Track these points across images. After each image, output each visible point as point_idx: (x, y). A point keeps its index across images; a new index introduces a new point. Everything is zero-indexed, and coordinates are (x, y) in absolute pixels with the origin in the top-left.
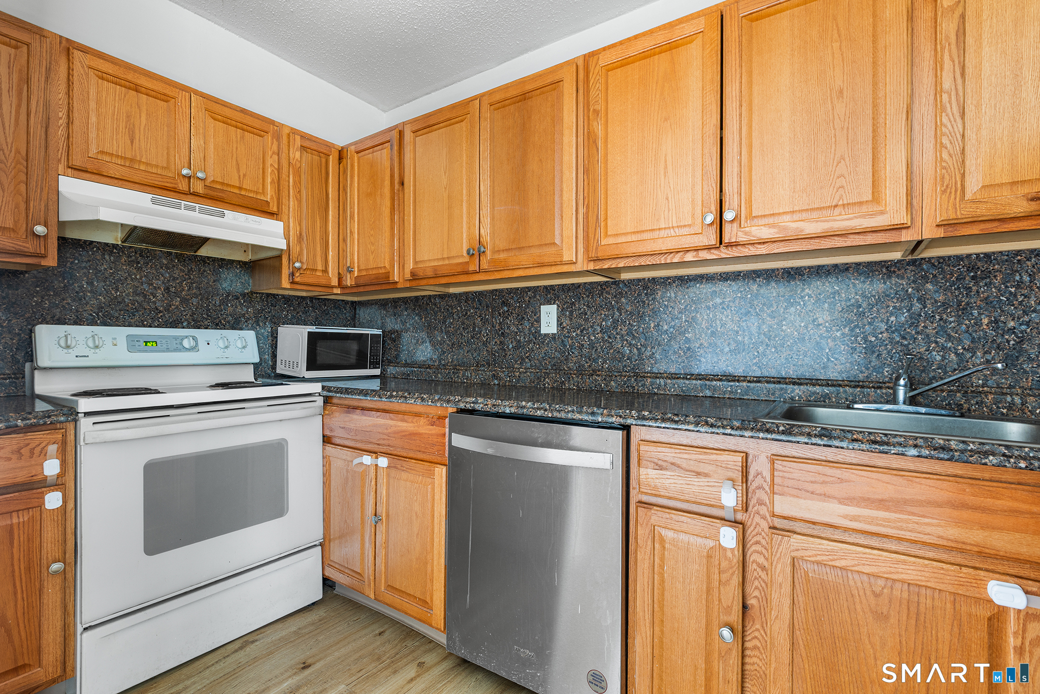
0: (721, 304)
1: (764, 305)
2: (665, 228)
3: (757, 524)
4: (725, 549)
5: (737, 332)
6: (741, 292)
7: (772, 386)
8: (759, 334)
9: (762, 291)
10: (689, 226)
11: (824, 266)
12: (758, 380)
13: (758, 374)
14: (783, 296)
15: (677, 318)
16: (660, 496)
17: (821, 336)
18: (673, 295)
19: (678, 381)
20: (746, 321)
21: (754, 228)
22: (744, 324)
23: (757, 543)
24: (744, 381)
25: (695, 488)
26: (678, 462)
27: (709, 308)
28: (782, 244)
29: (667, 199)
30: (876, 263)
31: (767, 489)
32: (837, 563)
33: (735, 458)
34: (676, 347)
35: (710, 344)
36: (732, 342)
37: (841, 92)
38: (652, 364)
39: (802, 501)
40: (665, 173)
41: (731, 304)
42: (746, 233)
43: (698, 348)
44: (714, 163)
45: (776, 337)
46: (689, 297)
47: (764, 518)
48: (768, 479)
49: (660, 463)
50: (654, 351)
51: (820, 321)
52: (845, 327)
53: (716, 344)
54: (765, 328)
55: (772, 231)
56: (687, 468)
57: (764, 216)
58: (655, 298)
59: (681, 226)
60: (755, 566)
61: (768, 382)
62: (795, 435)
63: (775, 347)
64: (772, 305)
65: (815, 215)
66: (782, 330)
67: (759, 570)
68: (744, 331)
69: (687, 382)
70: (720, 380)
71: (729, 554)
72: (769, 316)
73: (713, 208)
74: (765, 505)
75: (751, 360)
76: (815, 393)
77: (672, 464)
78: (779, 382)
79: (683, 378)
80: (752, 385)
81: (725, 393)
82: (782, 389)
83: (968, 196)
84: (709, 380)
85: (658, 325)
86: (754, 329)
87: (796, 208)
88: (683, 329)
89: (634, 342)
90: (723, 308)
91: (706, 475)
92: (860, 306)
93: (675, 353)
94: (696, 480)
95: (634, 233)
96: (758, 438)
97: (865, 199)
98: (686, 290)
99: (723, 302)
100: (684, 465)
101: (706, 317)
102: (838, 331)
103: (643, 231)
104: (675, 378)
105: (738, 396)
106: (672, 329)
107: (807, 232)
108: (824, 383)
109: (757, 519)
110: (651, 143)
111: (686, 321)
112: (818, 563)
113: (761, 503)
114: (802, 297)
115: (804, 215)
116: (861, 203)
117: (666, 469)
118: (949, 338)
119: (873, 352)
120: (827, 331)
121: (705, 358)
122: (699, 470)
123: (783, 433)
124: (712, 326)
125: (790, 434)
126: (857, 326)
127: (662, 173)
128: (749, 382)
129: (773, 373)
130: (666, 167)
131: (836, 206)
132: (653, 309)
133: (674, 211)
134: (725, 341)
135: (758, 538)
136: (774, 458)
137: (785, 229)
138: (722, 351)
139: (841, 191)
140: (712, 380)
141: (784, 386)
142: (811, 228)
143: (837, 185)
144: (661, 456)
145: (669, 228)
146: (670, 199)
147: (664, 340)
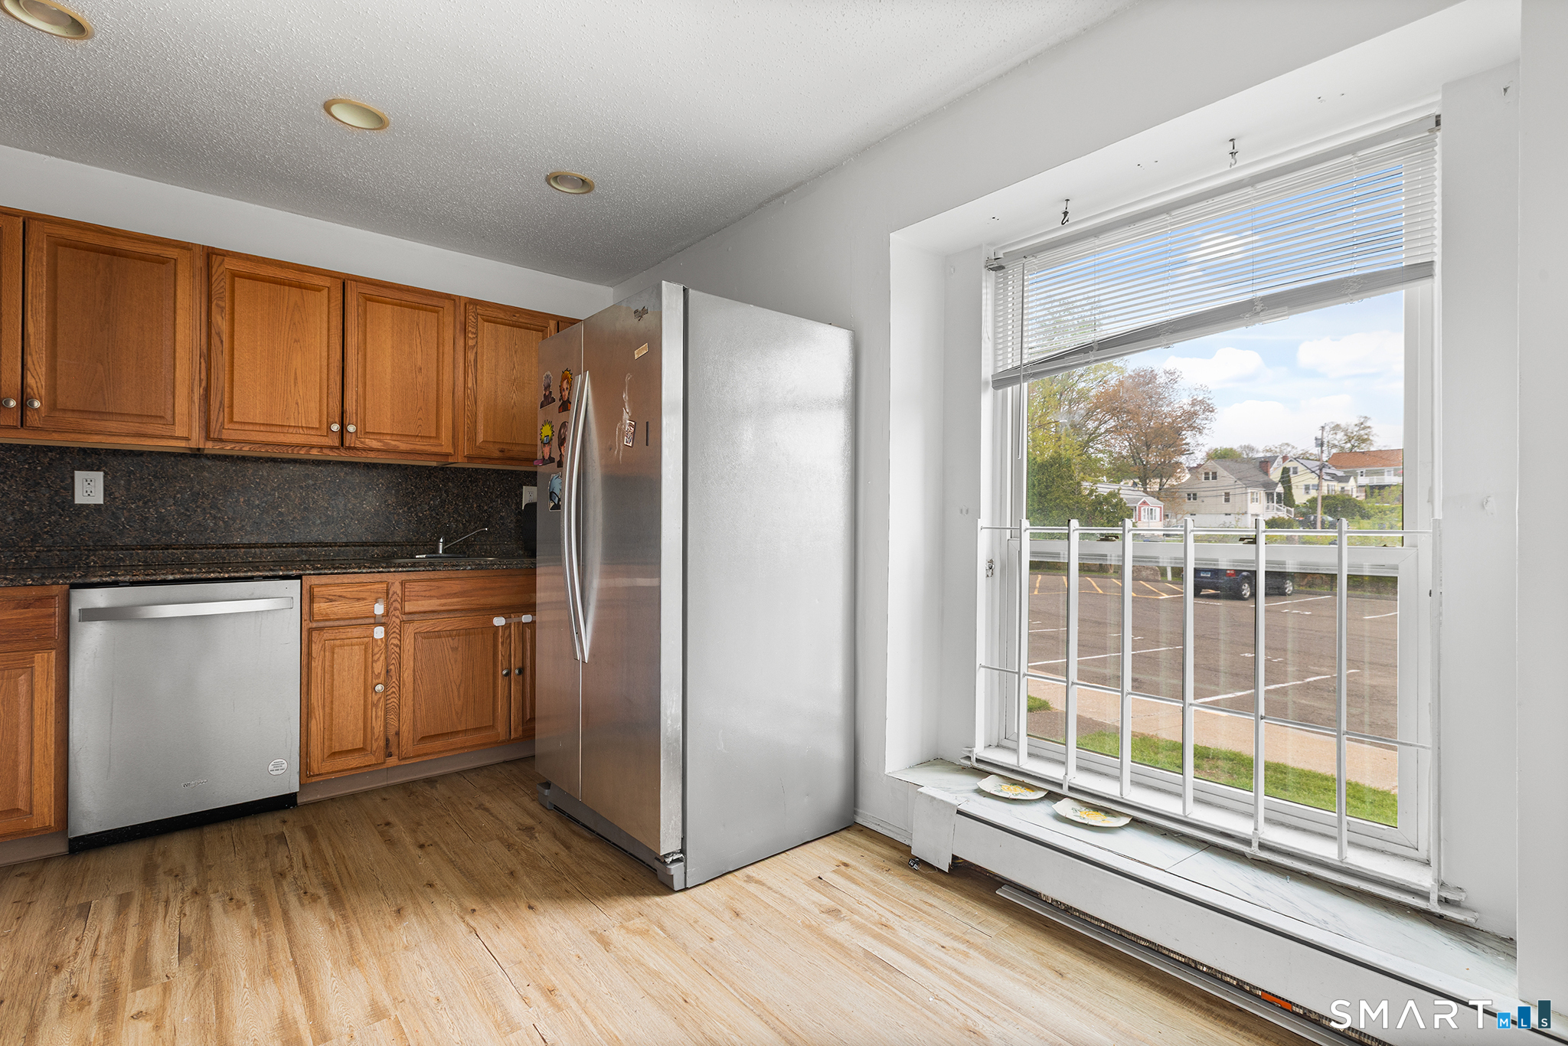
0: (313, 485)
1: (349, 488)
2: (294, 427)
3: (394, 622)
4: (377, 640)
5: (327, 508)
6: (331, 477)
7: (358, 548)
8: (346, 510)
9: (348, 478)
10: (317, 428)
11: (392, 465)
12: (347, 545)
13: (345, 540)
14: (364, 483)
15: (270, 495)
16: (330, 620)
17: (390, 513)
18: (265, 474)
19: (276, 549)
20: (334, 499)
21: (367, 440)
22: (333, 502)
23: (394, 632)
24: (335, 546)
25: (358, 608)
26: (344, 594)
27: (302, 488)
28: (384, 453)
29: (297, 403)
30: (423, 466)
31: (399, 600)
32: (436, 630)
33: (383, 586)
34: (269, 520)
35: (303, 518)
36: (323, 516)
37: (421, 369)
38: (242, 536)
39: (420, 602)
40: (295, 383)
41: (322, 486)
42: (362, 442)
43: (291, 521)
44: (338, 388)
45: (358, 512)
46: (282, 477)
47: (397, 617)
48: (400, 595)
49: (330, 597)
50: (243, 523)
51: (390, 502)
52: (405, 506)
53: (308, 518)
54: (350, 506)
55: (380, 444)
56: (351, 597)
57: (374, 433)
58: (245, 475)
59: (309, 428)
60: (392, 646)
61: (355, 546)
62: (418, 567)
63: (358, 520)
64: (355, 489)
65: (405, 439)
66: (363, 508)
67: (395, 648)
68: (333, 507)
69: (284, 550)
70: (315, 546)
71: (379, 642)
72: (353, 496)
73: (337, 420)
74: (398, 610)
75: (339, 530)
76: (388, 551)
77: (339, 596)
78: (363, 546)
79: (279, 547)
80: (343, 549)
81: (319, 556)
82: (365, 550)
83: (478, 444)
84: (304, 547)
85: (249, 500)
86: (341, 506)
87: (394, 432)
88: (276, 504)
89: (219, 515)
90: (315, 488)
91: (364, 599)
92: (414, 493)
93: (267, 525)
94: (357, 604)
95: (263, 424)
96: (391, 572)
97: (432, 435)
98: (280, 471)
99: (315, 484)
100: (349, 596)
101: (299, 495)
102: (400, 509)
103: (273, 425)
104: (271, 547)
105: (331, 558)
106: (264, 504)
107: (401, 448)
108: (393, 544)
109: (394, 619)
110: (281, 355)
111: (279, 497)
112: (427, 632)
113: (396, 609)
114: (378, 485)
115: (399, 438)
116: (430, 437)
117: (335, 601)
118: (460, 515)
119: (421, 523)
120: (394, 509)
121: (298, 529)
122: (358, 597)
123: (411, 566)
124: (305, 503)
125: (415, 567)
126: (412, 506)
127: (292, 382)
128: (339, 546)
129: (356, 539)
130: (296, 379)
131: (417, 436)
132: (242, 485)
133: (303, 415)
134: (317, 514)
135: (395, 629)
136: (403, 583)
137: (388, 444)
138: (314, 523)
139: (420, 428)
140: (308, 547)
141: (367, 548)
142: (403, 446)
143: (418, 424)
144: (331, 592)
145: (298, 427)
146: (299, 404)
147: (255, 513)
